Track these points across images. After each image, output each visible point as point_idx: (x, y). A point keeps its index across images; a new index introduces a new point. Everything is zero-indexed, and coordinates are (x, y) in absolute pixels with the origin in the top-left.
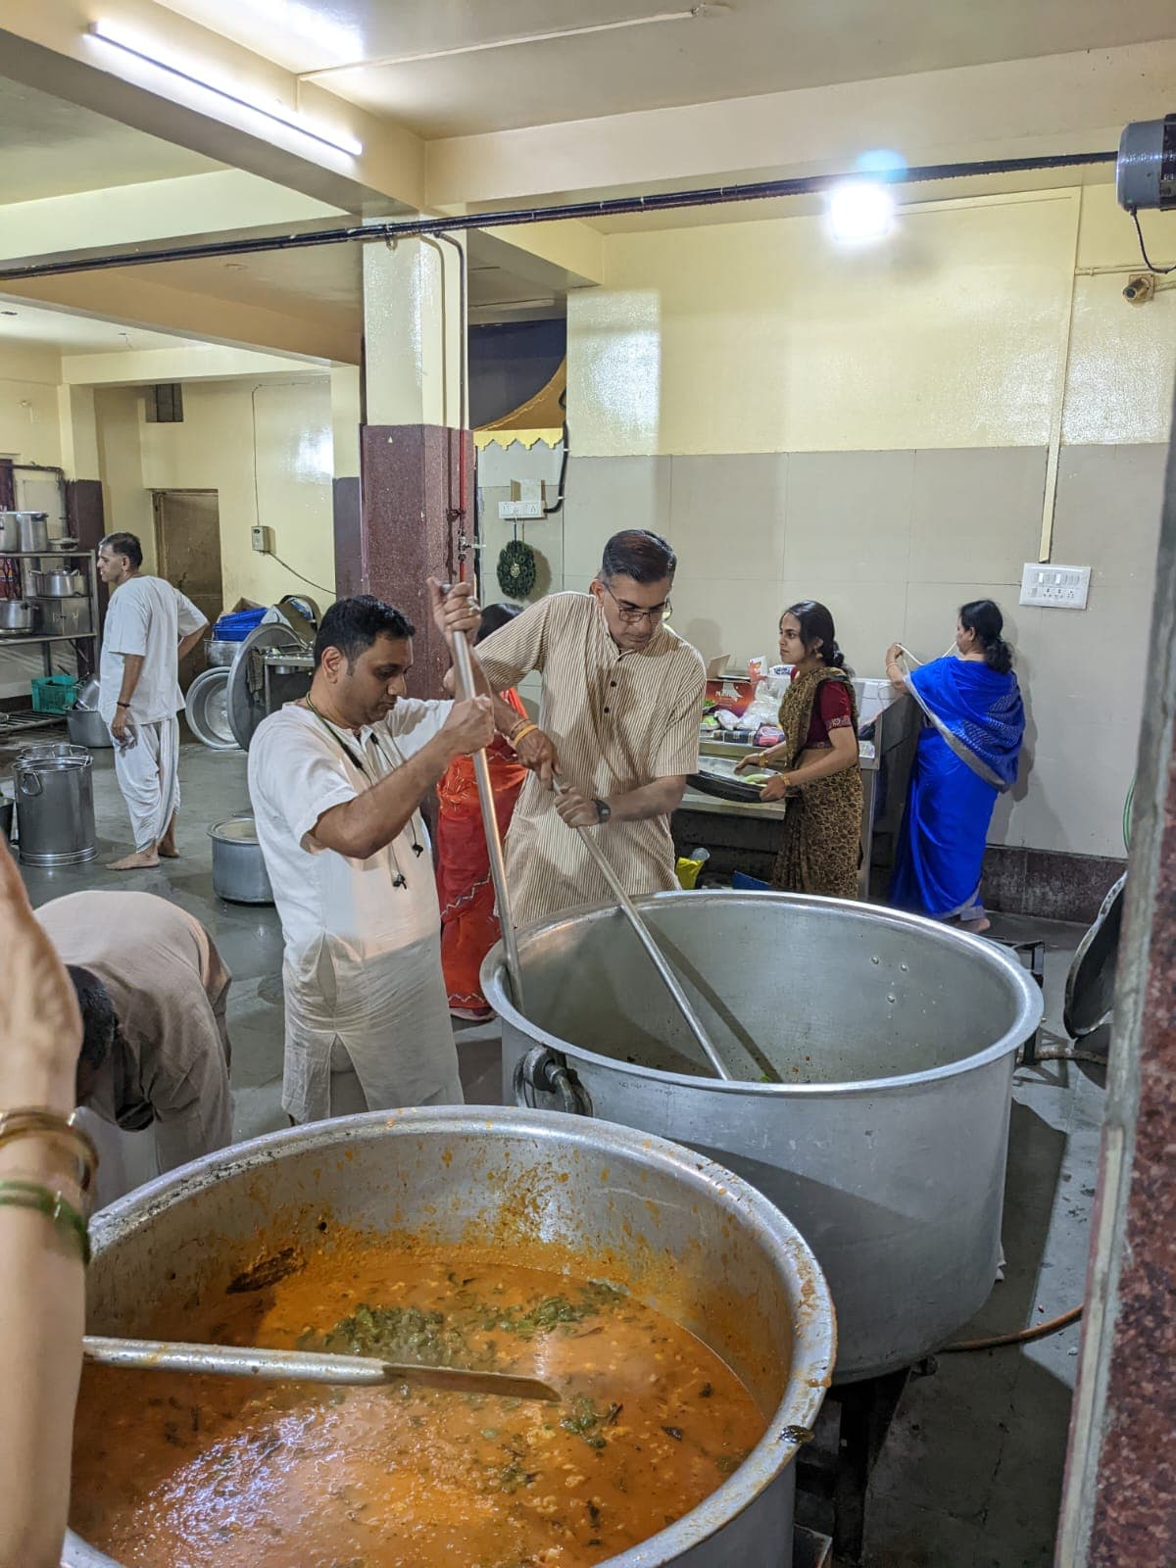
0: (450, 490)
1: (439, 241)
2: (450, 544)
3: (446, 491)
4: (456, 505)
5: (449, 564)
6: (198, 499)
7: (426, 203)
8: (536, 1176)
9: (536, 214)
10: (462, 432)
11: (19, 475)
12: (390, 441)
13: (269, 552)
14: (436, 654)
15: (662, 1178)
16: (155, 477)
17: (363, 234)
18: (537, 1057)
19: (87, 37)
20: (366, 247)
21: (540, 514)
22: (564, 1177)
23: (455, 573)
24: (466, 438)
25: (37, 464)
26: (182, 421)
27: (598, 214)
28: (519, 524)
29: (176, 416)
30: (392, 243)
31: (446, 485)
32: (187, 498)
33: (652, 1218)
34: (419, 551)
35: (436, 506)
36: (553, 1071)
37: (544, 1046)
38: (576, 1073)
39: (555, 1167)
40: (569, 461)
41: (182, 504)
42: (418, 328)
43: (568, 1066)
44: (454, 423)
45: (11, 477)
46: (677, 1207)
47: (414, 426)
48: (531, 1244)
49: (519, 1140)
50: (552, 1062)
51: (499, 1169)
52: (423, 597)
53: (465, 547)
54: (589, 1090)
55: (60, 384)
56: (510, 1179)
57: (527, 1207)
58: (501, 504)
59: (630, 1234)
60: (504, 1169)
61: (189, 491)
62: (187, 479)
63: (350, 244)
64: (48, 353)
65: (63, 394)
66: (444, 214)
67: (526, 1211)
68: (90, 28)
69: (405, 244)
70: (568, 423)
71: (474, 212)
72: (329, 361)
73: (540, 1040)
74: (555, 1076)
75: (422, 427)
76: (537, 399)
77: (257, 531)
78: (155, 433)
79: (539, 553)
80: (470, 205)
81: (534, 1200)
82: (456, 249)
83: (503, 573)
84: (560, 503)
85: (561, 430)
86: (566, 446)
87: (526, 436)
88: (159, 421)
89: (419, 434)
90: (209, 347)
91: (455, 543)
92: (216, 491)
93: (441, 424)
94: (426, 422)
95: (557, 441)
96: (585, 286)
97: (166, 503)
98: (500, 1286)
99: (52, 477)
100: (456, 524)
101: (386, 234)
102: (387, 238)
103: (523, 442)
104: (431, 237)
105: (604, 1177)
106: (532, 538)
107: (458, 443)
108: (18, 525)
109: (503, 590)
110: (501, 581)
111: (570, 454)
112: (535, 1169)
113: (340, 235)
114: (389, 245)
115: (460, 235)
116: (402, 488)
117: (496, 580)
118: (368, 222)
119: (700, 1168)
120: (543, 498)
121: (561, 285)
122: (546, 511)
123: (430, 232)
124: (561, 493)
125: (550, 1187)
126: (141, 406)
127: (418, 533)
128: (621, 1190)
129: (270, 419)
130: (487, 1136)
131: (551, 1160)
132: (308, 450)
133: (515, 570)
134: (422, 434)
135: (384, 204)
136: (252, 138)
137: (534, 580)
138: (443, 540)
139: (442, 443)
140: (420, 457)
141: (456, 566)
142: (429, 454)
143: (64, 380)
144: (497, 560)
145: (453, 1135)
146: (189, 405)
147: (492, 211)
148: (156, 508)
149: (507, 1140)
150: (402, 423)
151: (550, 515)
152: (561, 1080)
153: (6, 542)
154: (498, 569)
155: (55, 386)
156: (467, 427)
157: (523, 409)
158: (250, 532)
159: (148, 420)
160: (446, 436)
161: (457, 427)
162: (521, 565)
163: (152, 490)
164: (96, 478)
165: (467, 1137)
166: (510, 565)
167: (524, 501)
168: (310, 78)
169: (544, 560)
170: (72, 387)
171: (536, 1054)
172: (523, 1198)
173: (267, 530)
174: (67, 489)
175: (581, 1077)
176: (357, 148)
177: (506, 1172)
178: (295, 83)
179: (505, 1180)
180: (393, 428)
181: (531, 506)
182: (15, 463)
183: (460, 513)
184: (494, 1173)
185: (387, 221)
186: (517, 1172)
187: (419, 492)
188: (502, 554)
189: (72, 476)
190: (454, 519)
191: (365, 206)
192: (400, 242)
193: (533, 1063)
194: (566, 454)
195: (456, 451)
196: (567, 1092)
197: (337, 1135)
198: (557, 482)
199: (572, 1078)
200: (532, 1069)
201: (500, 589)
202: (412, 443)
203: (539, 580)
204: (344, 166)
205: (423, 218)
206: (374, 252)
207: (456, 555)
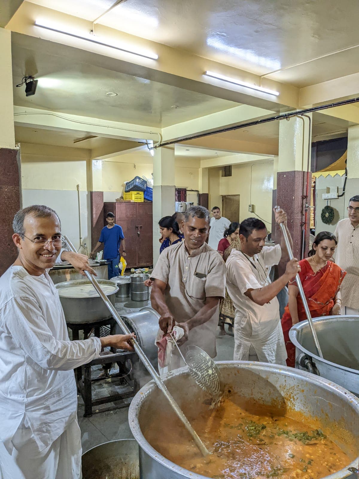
0: (303, 190)
1: (303, 117)
2: (302, 206)
3: (302, 191)
4: (305, 194)
5: (302, 212)
6: (235, 198)
7: (299, 106)
8: (294, 389)
9: (333, 105)
10: (308, 172)
11: (188, 193)
12: (285, 176)
13: (253, 212)
14: (296, 240)
15: (333, 395)
16: (223, 191)
17: (279, 117)
18: (302, 356)
19: (204, 76)
20: (280, 121)
21: (337, 197)
22: (303, 391)
23: (304, 215)
24: (309, 174)
25: (192, 189)
26: (231, 176)
27: (354, 102)
28: (329, 201)
29: (230, 175)
30: (288, 119)
31: (302, 188)
32: (232, 197)
33: (330, 408)
34: (292, 208)
35: (298, 194)
36: (307, 361)
37: (305, 353)
38: (315, 364)
39: (300, 387)
40: (347, 180)
41: (230, 199)
42: (295, 142)
43: (313, 361)
44: (305, 170)
45: (186, 193)
46: (338, 405)
47: (292, 171)
48: (292, 411)
49: (289, 377)
50: (307, 359)
51: (283, 385)
52: (292, 222)
53: (307, 207)
54: (319, 370)
55: (200, 168)
56: (286, 388)
57: (291, 398)
58: (323, 195)
59: (323, 413)
60: (284, 385)
61: (232, 195)
62: (232, 192)
63: (276, 121)
64: (197, 160)
65: (200, 170)
66: (304, 108)
67: (291, 400)
68: (205, 73)
69: (292, 119)
70: (347, 168)
71: (315, 106)
72: (273, 156)
73: (304, 351)
74: (307, 363)
75: (295, 171)
76: (338, 162)
77: (250, 206)
78: (223, 180)
79: (336, 210)
80: (313, 105)
81: (294, 396)
82: (308, 118)
83: (323, 216)
84: (344, 193)
85: (345, 171)
86: (346, 175)
87: (333, 173)
88: (225, 176)
89: (294, 174)
90: (240, 154)
91: (304, 206)
92: (239, 195)
93: (301, 170)
94: (296, 169)
95: (343, 174)
96: (354, 125)
97: (225, 199)
98: (286, 424)
99: (196, 193)
100: (305, 200)
101: (286, 117)
102: (287, 118)
103: (331, 175)
104: (300, 116)
105: (315, 393)
106: (333, 205)
107: (306, 176)
108: (186, 206)
109: (323, 221)
110: (322, 218)
111: (348, 178)
112: (294, 387)
113: (273, 119)
114: (287, 119)
115: (310, 114)
116: (288, 190)
117: (321, 218)
118: (281, 114)
119: (346, 393)
120: (338, 192)
121: (347, 125)
122: (339, 196)
123: (299, 114)
124: (344, 190)
125: (298, 393)
126: (221, 173)
127: (292, 203)
128: (320, 398)
129: (256, 174)
130: (279, 374)
131: (299, 385)
132: (267, 182)
133: (327, 215)
134: (295, 173)
135: (287, 108)
136: (248, 95)
137: (333, 218)
138: (300, 205)
139: (301, 176)
140: (293, 180)
141: (304, 213)
142: (296, 180)
143: (201, 167)
144: (321, 212)
145: (269, 372)
146: (233, 171)
147: (319, 106)
148: (223, 201)
149: (285, 376)
150: (289, 171)
151: (340, 197)
152: (309, 365)
153: (183, 210)
154: (322, 215)
155: (198, 168)
156: (310, 171)
157: (333, 165)
158: (248, 206)
159: (222, 176)
160: (303, 174)
161: (306, 171)
162: (329, 213)
163: (222, 195)
164: (207, 193)
165: (273, 373)
166: (325, 213)
167: (331, 193)
168: (264, 76)
169: (337, 212)
170: (203, 169)
171: (302, 355)
172: (290, 395)
173: (253, 205)
174: (200, 196)
175: (317, 365)
176: (277, 94)
177: (285, 386)
178: (260, 79)
179: (285, 389)
180: (285, 172)
181: (333, 194)
182: (187, 189)
183: (306, 197)
184: (281, 386)
185: (287, 113)
186: (288, 387)
187: (293, 191)
188: (323, 210)
189: (201, 193)
190: (304, 198)
191: (281, 109)
192: (290, 118)
193: (300, 358)
194: (346, 178)
195: (305, 178)
196: (311, 369)
197: (235, 365)
198: (343, 187)
199: (313, 365)
200: (300, 360)
201: (321, 221)
202: (291, 176)
203: (335, 217)
204: (274, 99)
205: (298, 110)
206: (283, 123)
207: (304, 210)
